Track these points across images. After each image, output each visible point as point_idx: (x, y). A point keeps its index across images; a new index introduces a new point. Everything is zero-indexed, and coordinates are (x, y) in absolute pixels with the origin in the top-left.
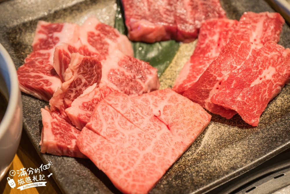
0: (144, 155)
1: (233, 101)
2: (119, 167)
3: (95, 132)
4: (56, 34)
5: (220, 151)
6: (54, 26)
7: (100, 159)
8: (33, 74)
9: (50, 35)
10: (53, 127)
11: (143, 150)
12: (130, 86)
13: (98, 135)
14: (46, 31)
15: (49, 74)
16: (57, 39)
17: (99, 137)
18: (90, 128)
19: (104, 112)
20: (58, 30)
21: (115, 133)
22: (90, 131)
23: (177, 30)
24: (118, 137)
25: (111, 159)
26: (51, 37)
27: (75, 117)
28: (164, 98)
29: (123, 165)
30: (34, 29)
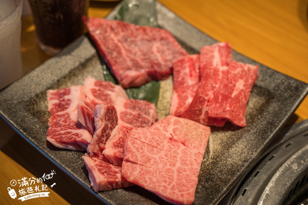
0: (177, 170)
1: (224, 111)
2: (163, 184)
3: (133, 163)
4: (66, 97)
5: (229, 152)
6: (62, 91)
7: (146, 182)
8: (63, 132)
9: (62, 99)
10: (98, 168)
11: (174, 166)
12: (140, 122)
13: (136, 165)
14: (56, 97)
15: (76, 129)
16: (69, 100)
17: (138, 166)
18: (128, 161)
19: (135, 145)
20: (67, 93)
21: (149, 160)
22: (129, 163)
23: (156, 72)
24: (152, 161)
25: (155, 180)
26: (63, 100)
27: (112, 156)
28: (170, 123)
29: (166, 182)
30: (45, 98)
